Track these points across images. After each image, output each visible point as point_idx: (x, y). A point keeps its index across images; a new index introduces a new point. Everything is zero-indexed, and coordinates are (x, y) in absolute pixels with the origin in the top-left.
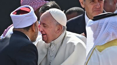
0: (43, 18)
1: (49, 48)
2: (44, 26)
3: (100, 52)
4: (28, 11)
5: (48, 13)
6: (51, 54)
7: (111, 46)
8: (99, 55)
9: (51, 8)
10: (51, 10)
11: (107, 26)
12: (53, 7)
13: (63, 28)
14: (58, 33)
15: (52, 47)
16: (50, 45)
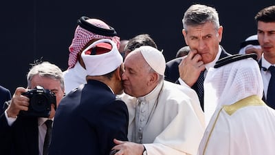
0: (130, 60)
1: (138, 107)
2: (130, 73)
3: (230, 115)
4: (108, 48)
5: (138, 52)
6: (142, 117)
7: (246, 105)
8: (229, 120)
9: (142, 45)
10: (142, 48)
11: (237, 75)
12: (147, 43)
13: (158, 78)
14: (151, 85)
15: (142, 106)
16: (140, 103)
